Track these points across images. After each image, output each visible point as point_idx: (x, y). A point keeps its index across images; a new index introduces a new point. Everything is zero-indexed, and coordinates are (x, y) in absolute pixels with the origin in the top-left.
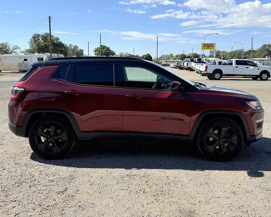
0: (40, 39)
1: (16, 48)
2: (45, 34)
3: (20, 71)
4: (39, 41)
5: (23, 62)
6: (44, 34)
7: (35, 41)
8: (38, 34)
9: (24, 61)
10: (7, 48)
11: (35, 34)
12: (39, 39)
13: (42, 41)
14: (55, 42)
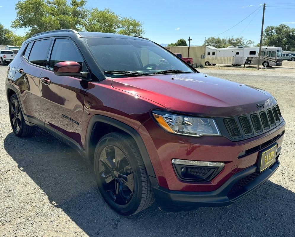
0: (274, 32)
1: (250, 43)
2: (280, 25)
3: (233, 65)
4: (272, 34)
5: (234, 56)
6: (278, 26)
7: (268, 34)
8: (272, 27)
9: (236, 55)
10: (242, 43)
11: (269, 27)
12: (272, 32)
13: (275, 34)
14: (291, 34)
